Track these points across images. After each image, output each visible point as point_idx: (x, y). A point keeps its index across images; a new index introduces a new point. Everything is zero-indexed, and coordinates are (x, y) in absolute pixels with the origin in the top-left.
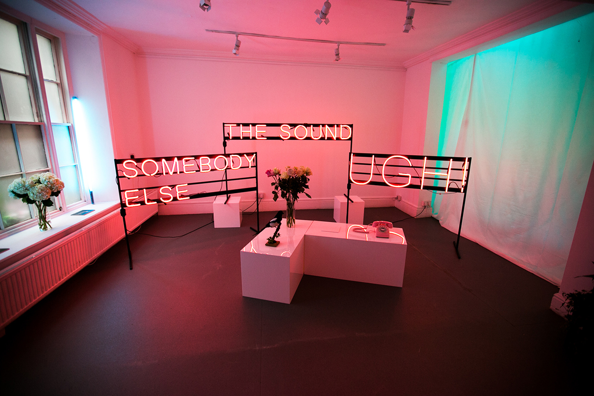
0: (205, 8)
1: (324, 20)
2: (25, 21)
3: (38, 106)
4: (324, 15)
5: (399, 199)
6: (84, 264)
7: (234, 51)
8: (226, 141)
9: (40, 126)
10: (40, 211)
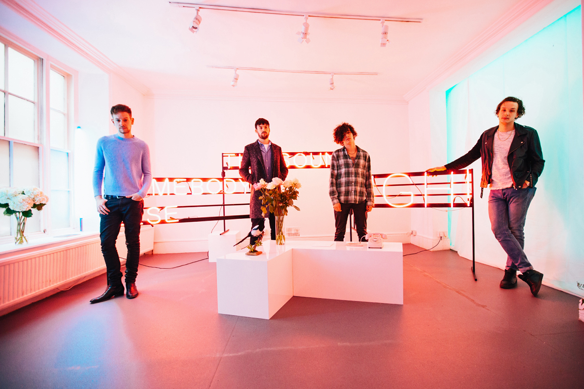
0: (194, 31)
1: (305, 40)
2: (42, 57)
3: (41, 130)
4: (305, 34)
5: (414, 233)
6: (56, 284)
7: (232, 83)
8: (225, 171)
9: (38, 147)
10: (19, 224)
